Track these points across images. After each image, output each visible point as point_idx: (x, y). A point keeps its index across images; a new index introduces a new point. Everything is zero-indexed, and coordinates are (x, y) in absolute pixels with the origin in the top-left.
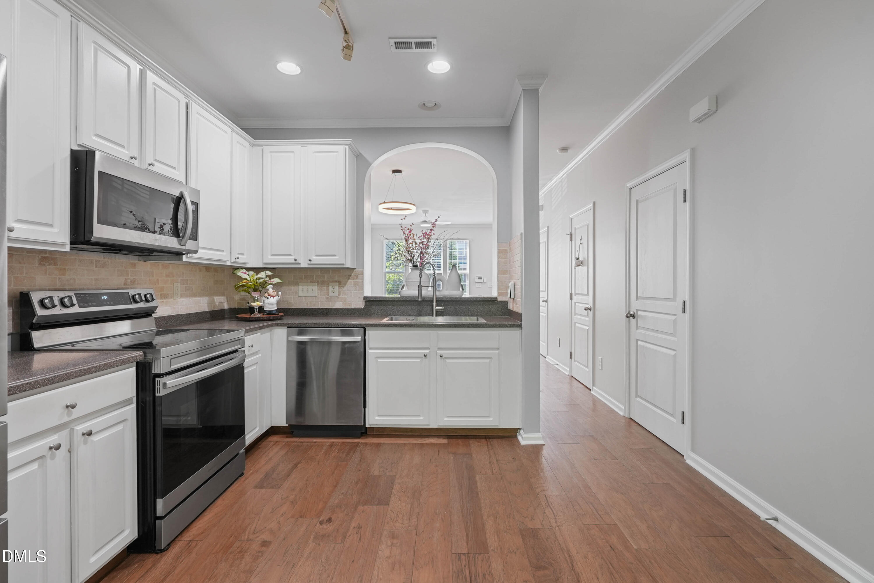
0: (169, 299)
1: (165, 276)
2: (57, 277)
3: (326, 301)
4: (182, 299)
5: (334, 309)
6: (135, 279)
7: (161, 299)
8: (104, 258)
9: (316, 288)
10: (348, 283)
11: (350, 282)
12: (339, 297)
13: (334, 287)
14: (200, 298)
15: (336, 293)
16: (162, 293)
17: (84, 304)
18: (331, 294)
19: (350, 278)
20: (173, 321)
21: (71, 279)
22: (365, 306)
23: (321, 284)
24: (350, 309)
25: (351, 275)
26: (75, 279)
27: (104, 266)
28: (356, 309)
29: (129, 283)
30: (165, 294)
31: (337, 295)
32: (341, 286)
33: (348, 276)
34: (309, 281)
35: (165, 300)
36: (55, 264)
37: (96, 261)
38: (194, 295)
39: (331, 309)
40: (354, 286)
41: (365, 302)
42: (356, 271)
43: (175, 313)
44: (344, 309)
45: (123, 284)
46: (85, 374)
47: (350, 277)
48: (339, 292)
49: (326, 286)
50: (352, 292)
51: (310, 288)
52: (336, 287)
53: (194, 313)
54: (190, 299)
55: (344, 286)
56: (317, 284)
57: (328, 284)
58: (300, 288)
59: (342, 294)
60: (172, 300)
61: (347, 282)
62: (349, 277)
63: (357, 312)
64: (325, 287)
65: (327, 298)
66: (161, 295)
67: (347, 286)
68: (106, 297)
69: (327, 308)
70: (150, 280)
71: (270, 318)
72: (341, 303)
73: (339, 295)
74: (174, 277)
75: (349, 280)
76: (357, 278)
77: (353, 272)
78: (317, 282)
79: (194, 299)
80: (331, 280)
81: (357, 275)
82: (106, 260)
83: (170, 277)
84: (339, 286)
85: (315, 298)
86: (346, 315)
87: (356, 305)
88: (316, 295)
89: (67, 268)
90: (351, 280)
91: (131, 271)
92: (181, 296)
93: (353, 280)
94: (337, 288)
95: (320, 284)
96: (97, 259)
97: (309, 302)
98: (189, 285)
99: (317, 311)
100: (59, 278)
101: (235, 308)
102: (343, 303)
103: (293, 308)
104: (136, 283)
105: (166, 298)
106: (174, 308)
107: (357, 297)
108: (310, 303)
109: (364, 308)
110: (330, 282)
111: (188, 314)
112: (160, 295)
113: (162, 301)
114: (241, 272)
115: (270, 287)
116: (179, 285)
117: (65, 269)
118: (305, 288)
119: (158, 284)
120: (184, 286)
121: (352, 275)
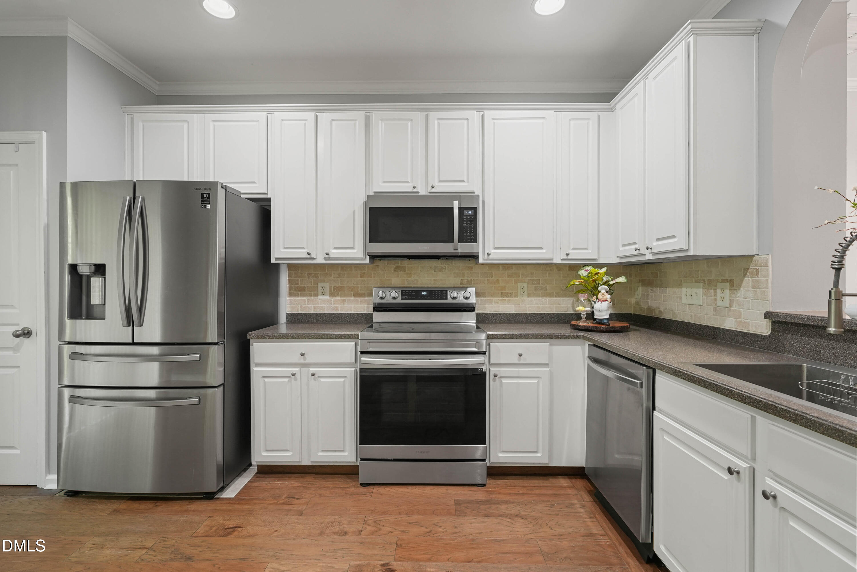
0: (512, 297)
1: (507, 276)
2: (406, 279)
3: (713, 315)
4: (530, 299)
5: (723, 329)
6: (471, 279)
7: (502, 297)
8: (441, 264)
9: (701, 291)
10: (744, 284)
11: (748, 281)
12: (730, 309)
13: (723, 289)
14: (559, 299)
15: (727, 303)
16: (504, 292)
17: (405, 297)
18: (719, 303)
19: (746, 274)
20: (518, 318)
21: (415, 280)
22: (771, 332)
23: (708, 284)
24: (746, 333)
25: (748, 269)
26: (417, 280)
27: (441, 270)
28: (756, 334)
29: (466, 283)
30: (507, 293)
31: (728, 306)
32: (734, 290)
33: (744, 269)
34: (694, 280)
35: (507, 299)
36: (404, 271)
37: (435, 267)
38: (550, 295)
39: (719, 329)
40: (752, 289)
41: (772, 324)
42: (755, 260)
43: (520, 311)
44: (737, 331)
45: (459, 283)
46: (312, 338)
47: (747, 272)
48: (730, 300)
49: (714, 289)
50: (750, 300)
51: (694, 290)
52: (725, 291)
53: (549, 314)
54: (543, 299)
55: (737, 289)
56: (702, 284)
57: (716, 286)
58: (684, 290)
59: (734, 305)
60: (516, 298)
61: (742, 281)
62: (745, 272)
63: (758, 341)
64: (712, 291)
65: (715, 309)
66: (502, 293)
67: (742, 289)
68: (425, 293)
69: (714, 326)
70: (488, 280)
71: (589, 328)
72: (734, 320)
73: (731, 305)
74: (519, 277)
75: (746, 279)
76: (757, 274)
77: (751, 262)
78: (702, 281)
79: (548, 299)
80: (720, 278)
81: (757, 268)
82: (443, 265)
83: (513, 277)
84: (730, 290)
85: (701, 308)
86: (740, 344)
87: (756, 327)
88: (701, 304)
89: (412, 272)
90: (749, 277)
91: (467, 273)
92: (529, 295)
93: (752, 277)
94: (727, 292)
95: (706, 284)
96: (436, 265)
97: (693, 314)
98: (541, 285)
99: (702, 330)
100: (407, 280)
101: (631, 314)
102: (736, 321)
103: (677, 321)
104: (473, 283)
105: (509, 296)
106: (519, 306)
107: (758, 312)
108: (695, 315)
109: (769, 336)
110: (718, 281)
111: (539, 314)
112: (500, 294)
113: (503, 299)
114: (585, 270)
115: (604, 289)
116: (525, 285)
117: (411, 273)
118: (689, 290)
119: (499, 283)
120: (534, 285)
121: (751, 268)
